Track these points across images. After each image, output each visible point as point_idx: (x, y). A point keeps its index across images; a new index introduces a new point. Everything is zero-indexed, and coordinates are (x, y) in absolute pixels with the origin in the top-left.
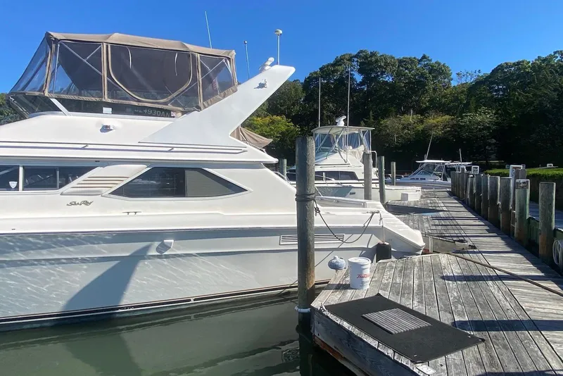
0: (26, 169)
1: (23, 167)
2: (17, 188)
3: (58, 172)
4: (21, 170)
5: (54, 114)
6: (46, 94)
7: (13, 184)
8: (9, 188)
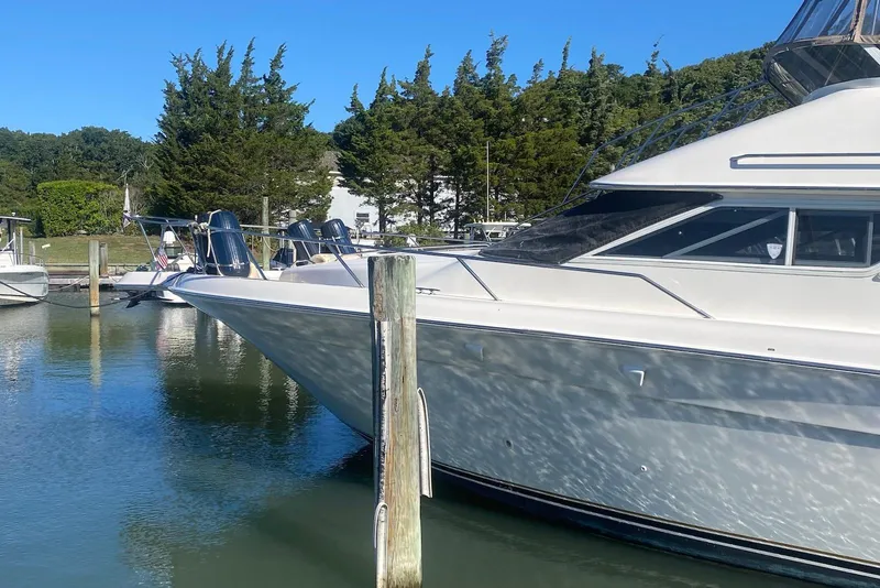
0: (802, 217)
1: (798, 211)
2: (781, 259)
3: (871, 225)
4: (792, 216)
5: (871, 85)
6: (858, 39)
7: (774, 250)
8: (766, 259)
